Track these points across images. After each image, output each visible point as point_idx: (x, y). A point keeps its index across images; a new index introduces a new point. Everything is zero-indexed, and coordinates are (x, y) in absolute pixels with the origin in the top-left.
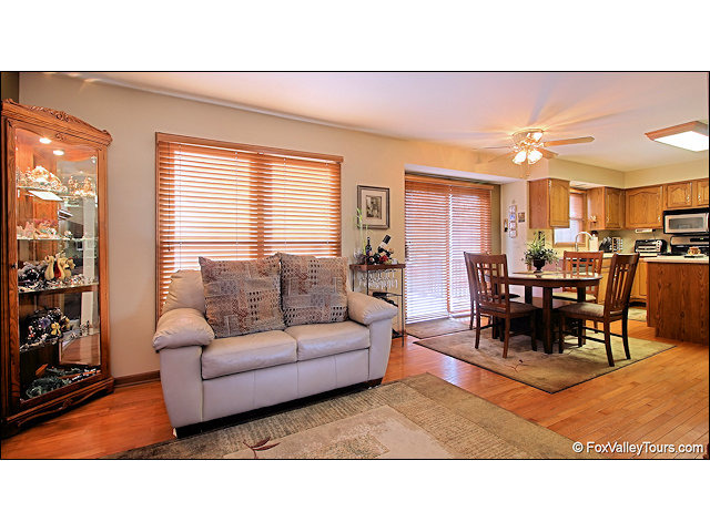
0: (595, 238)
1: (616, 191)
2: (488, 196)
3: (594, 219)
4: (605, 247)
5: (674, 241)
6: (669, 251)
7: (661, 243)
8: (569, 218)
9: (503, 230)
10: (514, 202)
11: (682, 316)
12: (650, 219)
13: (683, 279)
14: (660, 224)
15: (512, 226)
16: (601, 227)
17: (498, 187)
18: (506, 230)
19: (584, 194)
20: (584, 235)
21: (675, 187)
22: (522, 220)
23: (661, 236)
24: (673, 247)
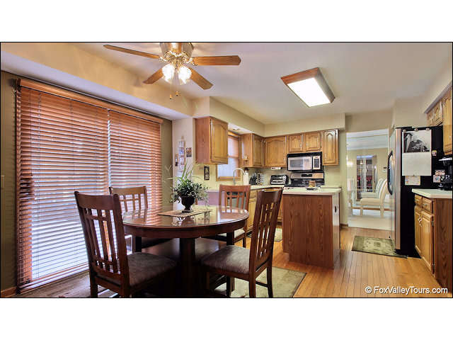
0: (247, 174)
1: (260, 139)
2: (158, 129)
3: (246, 158)
4: (253, 181)
5: (293, 176)
6: (290, 183)
7: (285, 177)
8: (228, 155)
9: (174, 164)
10: (183, 138)
11: (308, 242)
12: (279, 160)
13: (308, 209)
14: (285, 164)
15: (181, 160)
16: (250, 165)
17: (169, 123)
18: (176, 164)
19: (239, 138)
20: (239, 171)
21: (293, 137)
22: (189, 155)
23: (286, 172)
24: (292, 180)
